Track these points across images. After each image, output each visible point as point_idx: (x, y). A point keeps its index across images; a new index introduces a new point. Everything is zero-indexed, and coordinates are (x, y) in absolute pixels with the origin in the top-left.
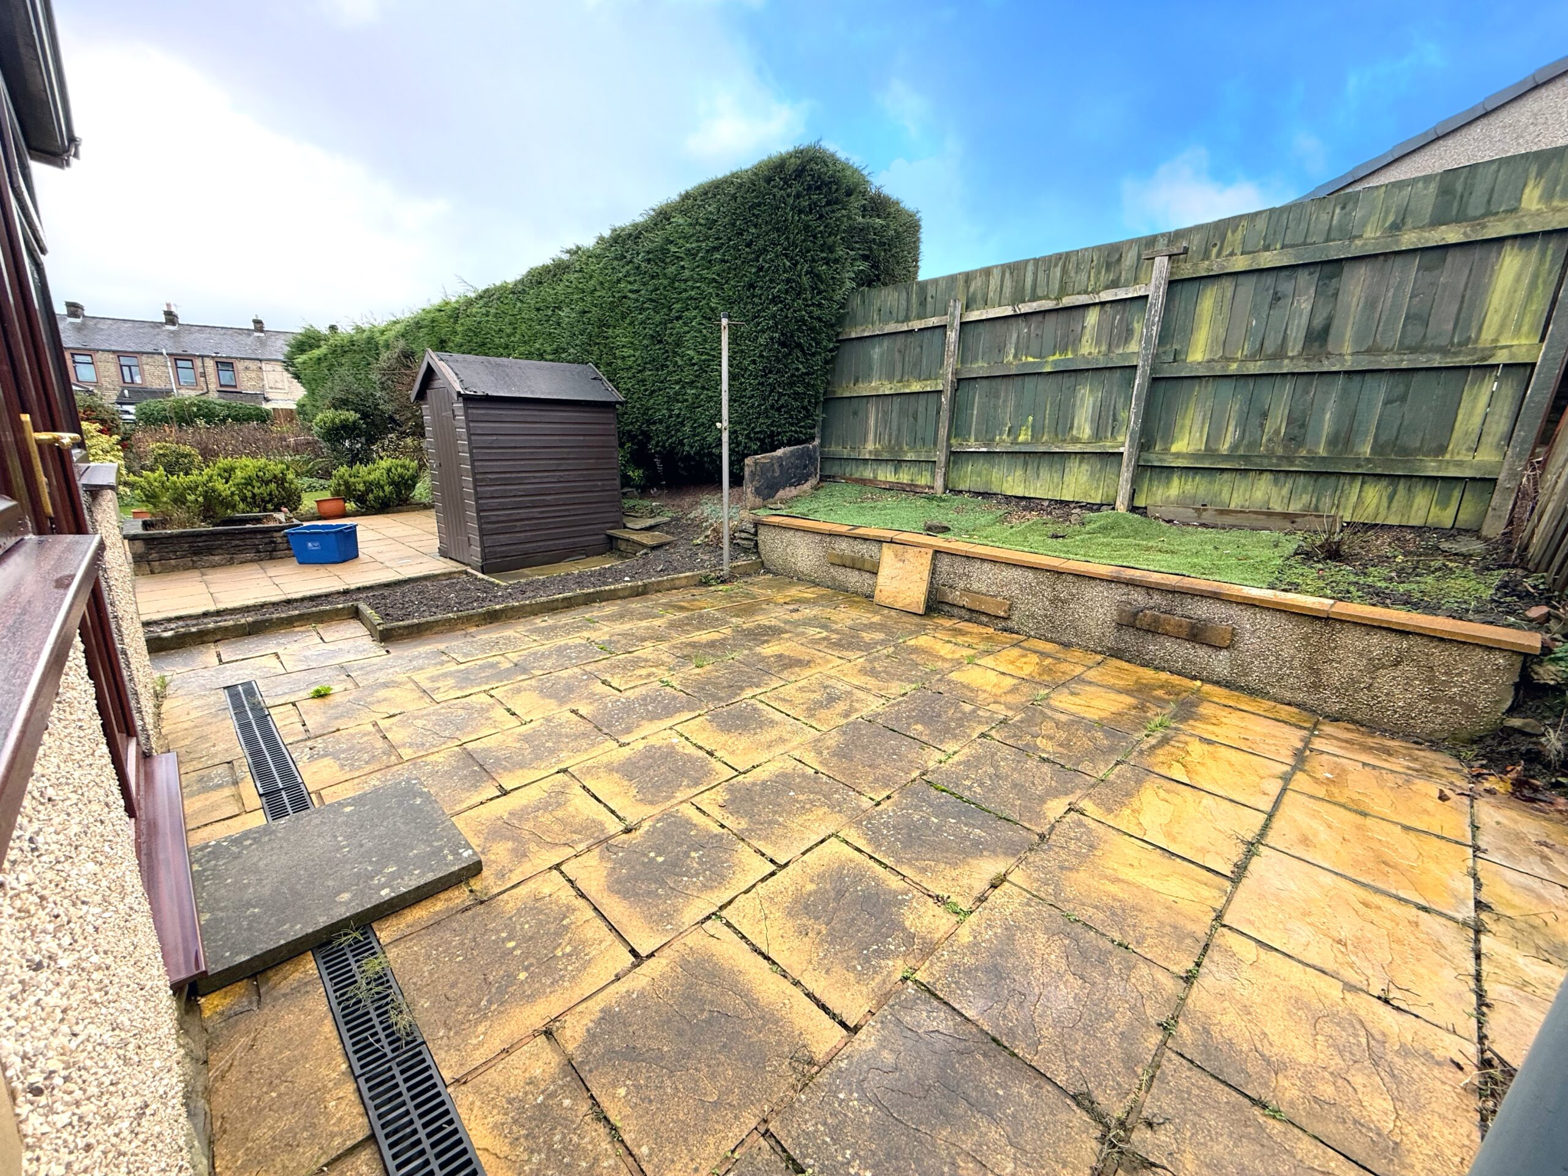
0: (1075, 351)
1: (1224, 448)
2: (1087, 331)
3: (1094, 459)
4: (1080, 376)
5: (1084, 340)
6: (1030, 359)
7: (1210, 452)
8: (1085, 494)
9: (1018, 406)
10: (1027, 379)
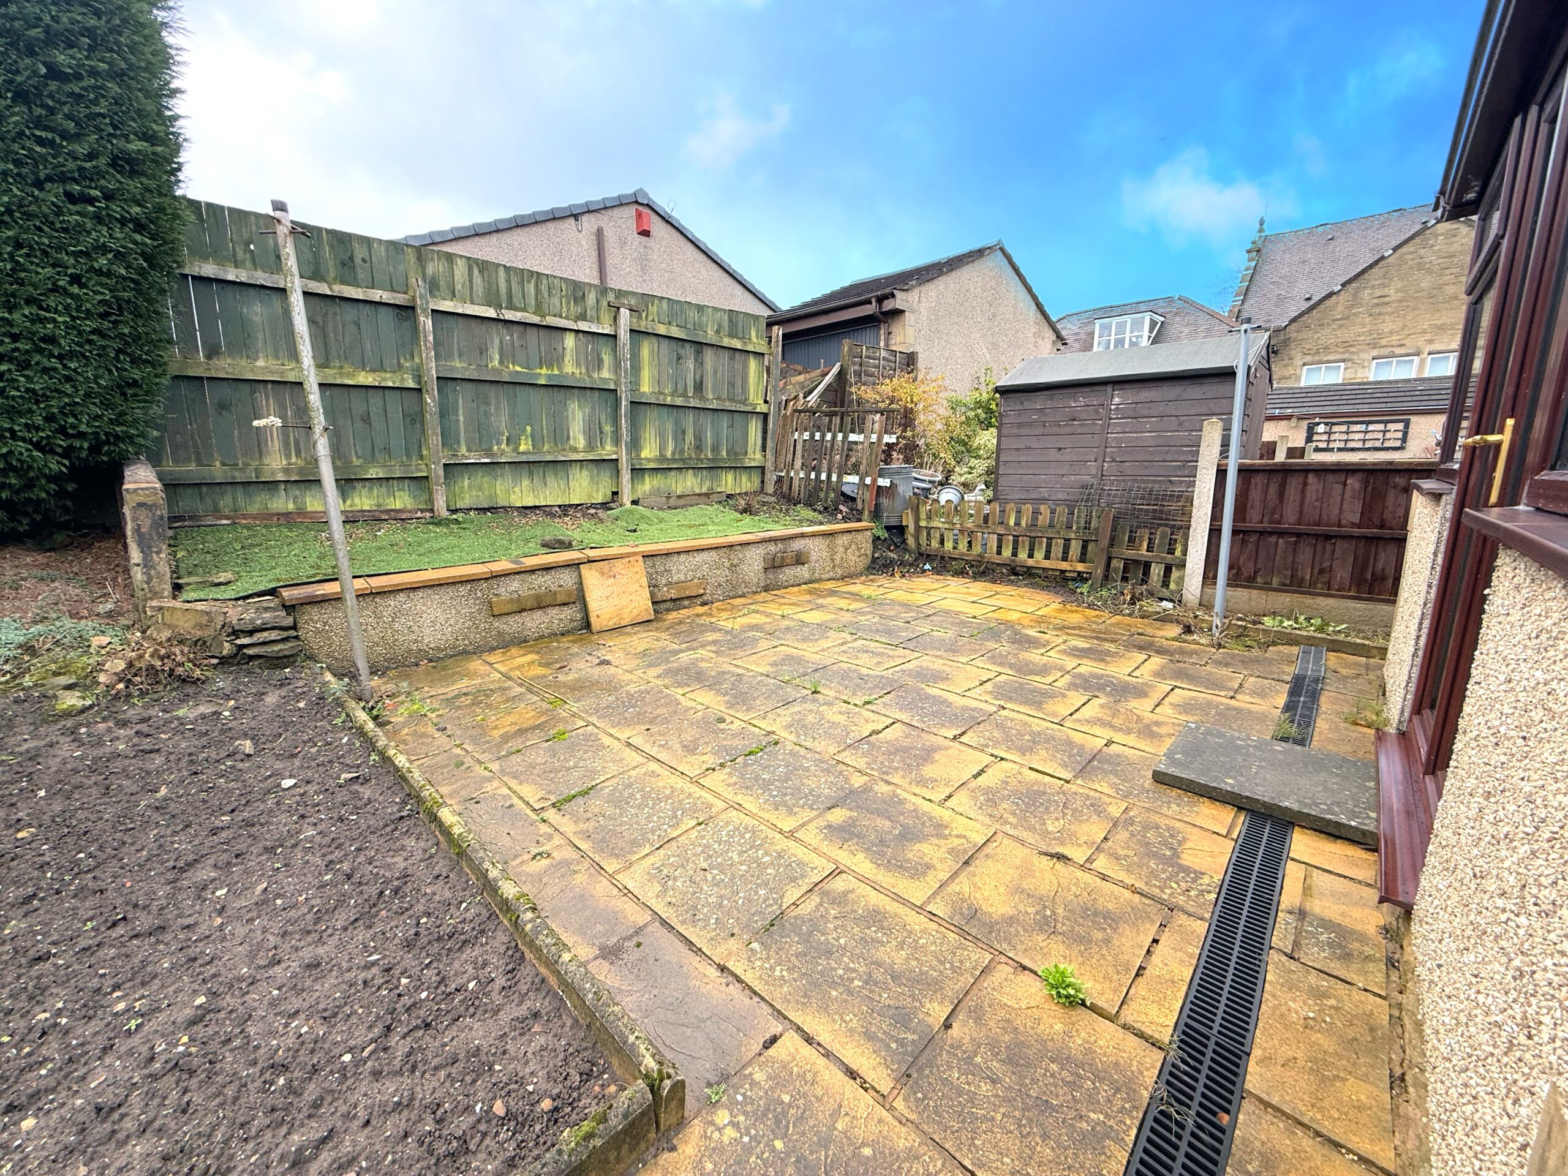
0: (560, 368)
1: (669, 454)
2: (568, 352)
3: (590, 466)
4: (569, 392)
5: (566, 359)
6: (518, 369)
7: (662, 458)
8: (590, 496)
9: (512, 416)
10: (518, 388)
